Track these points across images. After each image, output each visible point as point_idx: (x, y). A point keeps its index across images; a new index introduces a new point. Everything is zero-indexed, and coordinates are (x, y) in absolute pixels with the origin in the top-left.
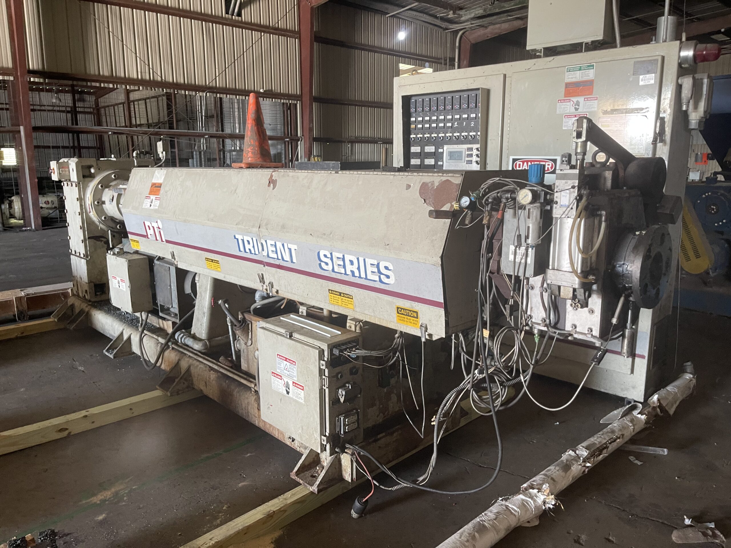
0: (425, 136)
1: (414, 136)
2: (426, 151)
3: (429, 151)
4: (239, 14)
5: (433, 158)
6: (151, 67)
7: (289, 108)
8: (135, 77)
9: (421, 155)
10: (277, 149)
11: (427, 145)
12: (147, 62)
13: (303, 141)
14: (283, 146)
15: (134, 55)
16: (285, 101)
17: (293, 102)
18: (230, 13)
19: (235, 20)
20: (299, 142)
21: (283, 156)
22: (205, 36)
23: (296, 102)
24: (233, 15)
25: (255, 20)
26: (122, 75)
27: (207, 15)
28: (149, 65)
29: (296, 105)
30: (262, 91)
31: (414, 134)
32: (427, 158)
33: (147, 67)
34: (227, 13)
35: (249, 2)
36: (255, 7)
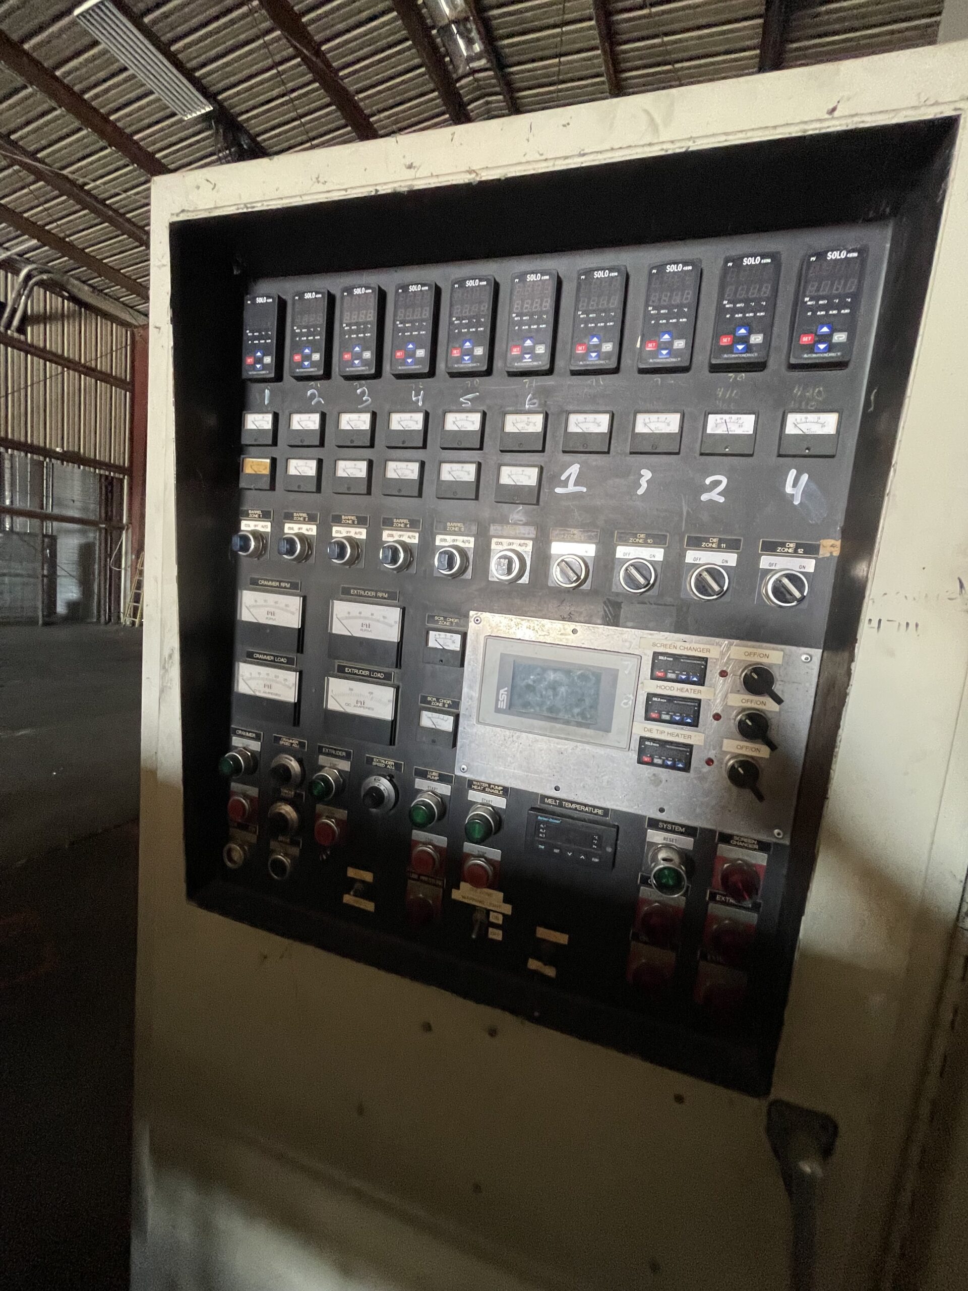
0: (339, 532)
1: (265, 527)
2: (338, 628)
3: (358, 634)
4: (21, 330)
5: (386, 680)
7: (111, 483)
9: (300, 649)
10: (87, 537)
11: (346, 595)
13: (130, 531)
14: (98, 534)
16: (102, 472)
17: (117, 475)
18: (2, 324)
19: (12, 338)
20: (124, 532)
21: (97, 548)
23: (121, 476)
24: (8, 328)
25: (52, 347)
29: (122, 481)
30: (58, 450)
31: (265, 516)
32: (342, 673)
35: (43, 319)
36: (52, 329)
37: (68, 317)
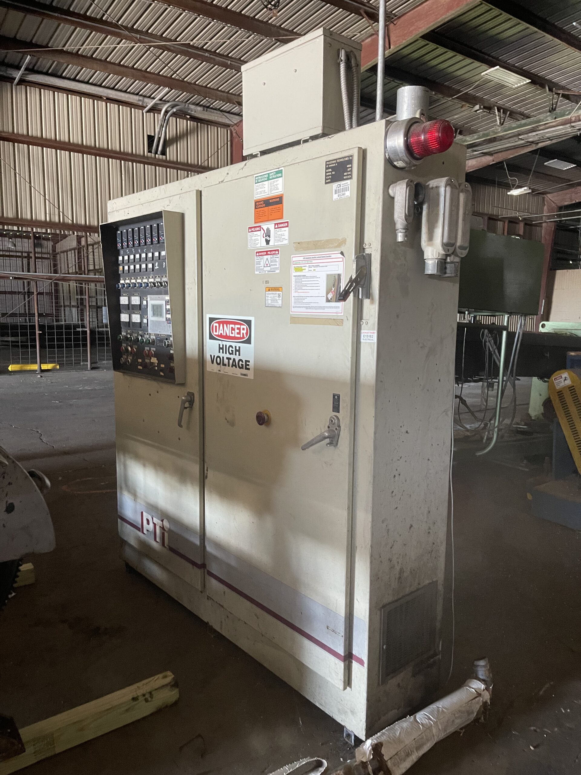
0: (132, 281)
1: (123, 282)
2: (132, 303)
3: (135, 304)
4: (164, 153)
5: (139, 313)
6: (61, 210)
8: (43, 219)
9: (129, 309)
11: (133, 295)
12: (56, 205)
15: (42, 198)
18: (153, 151)
19: (158, 159)
22: (123, 176)
24: (156, 153)
25: (182, 158)
26: (29, 217)
27: (128, 154)
28: (59, 209)
31: (123, 279)
32: (134, 313)
33: (57, 210)
34: (150, 151)
35: (176, 139)
36: (182, 145)
37: (190, 133)
